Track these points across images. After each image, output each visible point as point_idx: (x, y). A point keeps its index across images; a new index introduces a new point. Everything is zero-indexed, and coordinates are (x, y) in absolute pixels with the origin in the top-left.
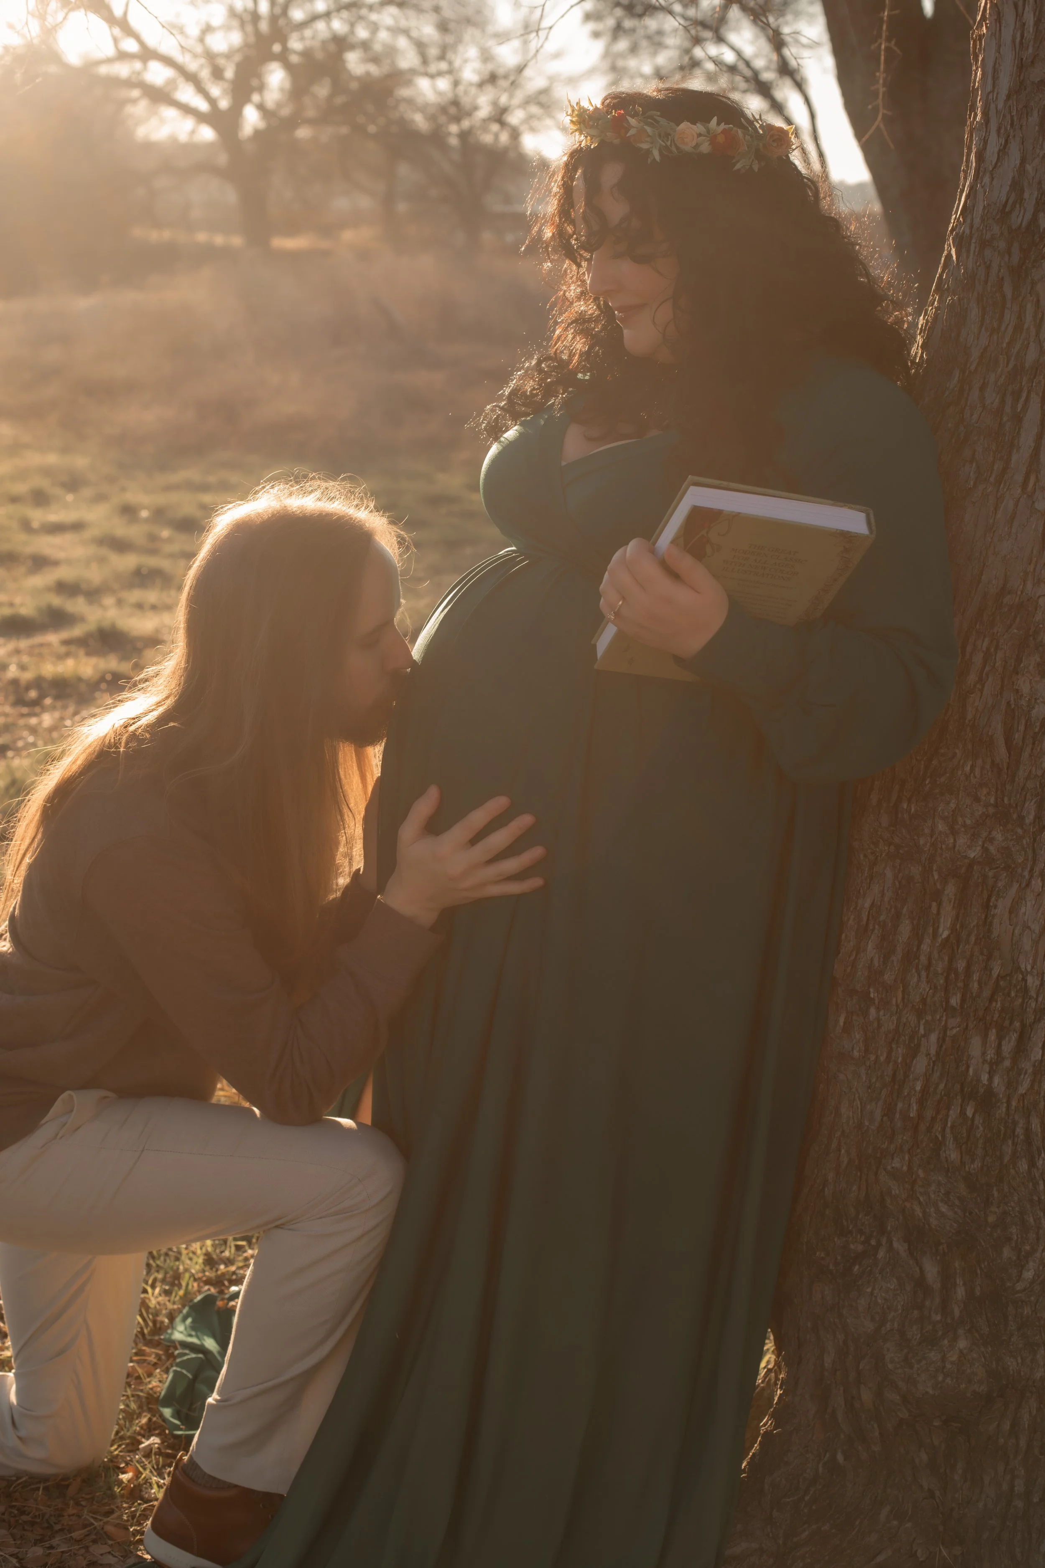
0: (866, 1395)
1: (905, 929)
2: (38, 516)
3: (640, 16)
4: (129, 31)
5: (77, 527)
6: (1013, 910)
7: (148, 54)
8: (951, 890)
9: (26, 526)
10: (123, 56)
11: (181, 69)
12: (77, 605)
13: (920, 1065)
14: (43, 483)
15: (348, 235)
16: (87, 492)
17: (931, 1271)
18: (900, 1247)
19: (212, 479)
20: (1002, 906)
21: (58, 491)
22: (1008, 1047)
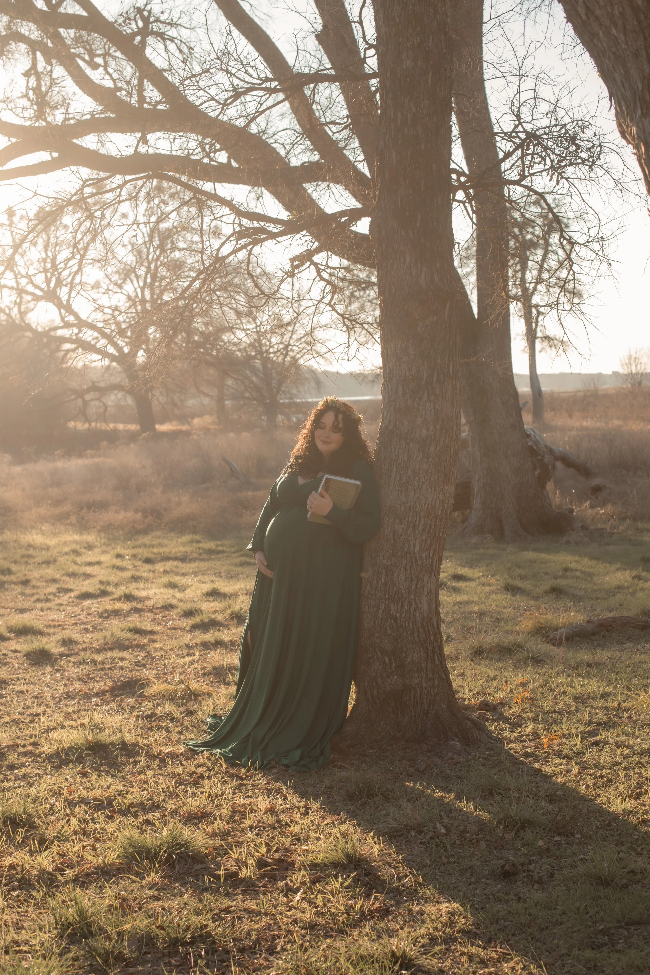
0: (375, 692)
1: (375, 581)
2: (79, 560)
3: (364, 289)
4: (71, 312)
5: (99, 563)
6: (398, 576)
7: (81, 324)
8: (384, 572)
9: (75, 563)
10: (67, 325)
11: (100, 331)
12: (110, 589)
13: (380, 612)
14: (77, 547)
15: (196, 421)
16: (97, 550)
17: (387, 659)
18: (379, 654)
19: (155, 543)
20: (395, 575)
21: (83, 550)
22: (399, 606)
